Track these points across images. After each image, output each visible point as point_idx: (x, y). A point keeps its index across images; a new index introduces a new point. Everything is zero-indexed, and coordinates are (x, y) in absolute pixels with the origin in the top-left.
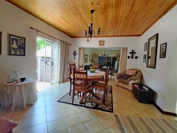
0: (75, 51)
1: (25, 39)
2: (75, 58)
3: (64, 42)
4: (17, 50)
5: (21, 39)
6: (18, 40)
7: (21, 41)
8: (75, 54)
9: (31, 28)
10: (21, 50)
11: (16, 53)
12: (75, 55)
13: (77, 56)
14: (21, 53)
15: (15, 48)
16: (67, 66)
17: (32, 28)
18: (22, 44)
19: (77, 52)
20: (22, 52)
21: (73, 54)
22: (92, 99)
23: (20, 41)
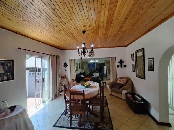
0: (66, 63)
1: (13, 61)
2: (66, 70)
3: (54, 56)
4: (4, 75)
5: (8, 63)
6: (5, 64)
7: (9, 64)
8: (66, 65)
9: (19, 48)
10: (8, 74)
11: (4, 79)
12: (66, 67)
13: (68, 68)
14: (9, 78)
15: (2, 74)
16: (58, 80)
17: (21, 49)
18: (10, 67)
19: (68, 64)
20: (10, 75)
21: (64, 66)
22: (90, 117)
23: (7, 65)
